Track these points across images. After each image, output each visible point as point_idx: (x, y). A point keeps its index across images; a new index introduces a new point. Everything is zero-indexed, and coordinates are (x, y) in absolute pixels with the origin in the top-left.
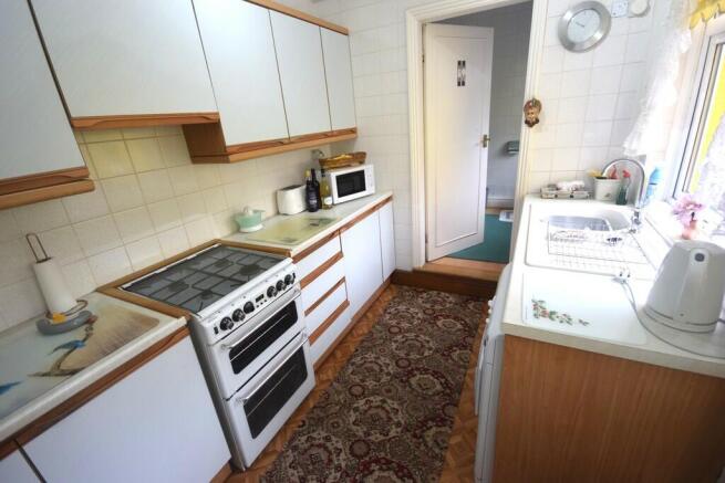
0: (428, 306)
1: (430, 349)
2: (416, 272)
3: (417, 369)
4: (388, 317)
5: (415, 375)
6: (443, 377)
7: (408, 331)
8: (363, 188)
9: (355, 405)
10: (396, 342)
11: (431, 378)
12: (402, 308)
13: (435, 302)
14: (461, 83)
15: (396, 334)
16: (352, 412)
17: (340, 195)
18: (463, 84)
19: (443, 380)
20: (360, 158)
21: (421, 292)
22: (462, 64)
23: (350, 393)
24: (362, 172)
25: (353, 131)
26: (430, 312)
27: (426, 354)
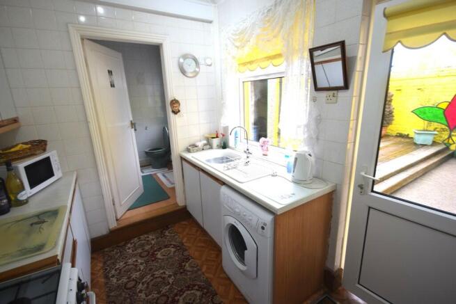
0: (139, 251)
1: (170, 276)
3: (176, 295)
4: (114, 280)
5: (178, 299)
6: (195, 285)
7: (142, 277)
8: (51, 174)
10: (141, 291)
11: (189, 292)
12: (121, 265)
13: (142, 245)
14: (112, 86)
15: (135, 286)
17: (32, 185)
18: (114, 86)
19: (196, 287)
20: (41, 145)
21: (125, 245)
22: (110, 72)
24: (48, 159)
25: (15, 121)
26: (146, 253)
27: (171, 281)
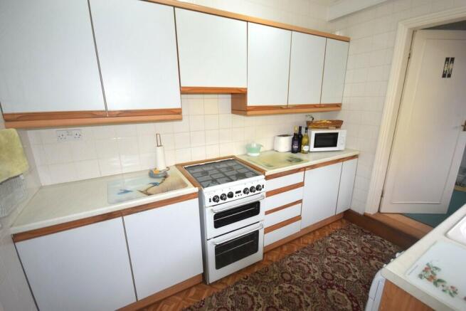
0: (368, 245)
1: (354, 277)
2: (366, 217)
3: (337, 286)
4: (330, 239)
5: (333, 289)
6: (356, 302)
7: (342, 256)
8: (335, 145)
9: (281, 285)
10: (329, 259)
11: (346, 298)
12: (345, 238)
13: (376, 245)
14: (446, 75)
15: (331, 254)
16: (277, 288)
17: (315, 146)
18: (449, 76)
19: (355, 305)
20: (338, 124)
21: (366, 233)
22: (450, 60)
23: (282, 276)
24: (337, 134)
25: (338, 106)
26: (368, 251)
27: (350, 279)
